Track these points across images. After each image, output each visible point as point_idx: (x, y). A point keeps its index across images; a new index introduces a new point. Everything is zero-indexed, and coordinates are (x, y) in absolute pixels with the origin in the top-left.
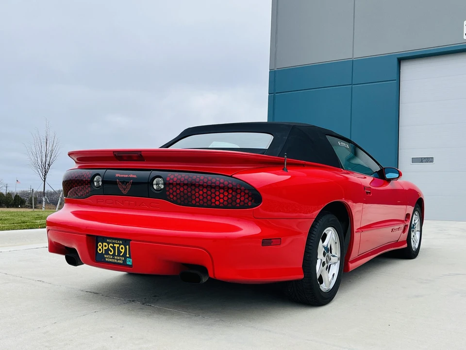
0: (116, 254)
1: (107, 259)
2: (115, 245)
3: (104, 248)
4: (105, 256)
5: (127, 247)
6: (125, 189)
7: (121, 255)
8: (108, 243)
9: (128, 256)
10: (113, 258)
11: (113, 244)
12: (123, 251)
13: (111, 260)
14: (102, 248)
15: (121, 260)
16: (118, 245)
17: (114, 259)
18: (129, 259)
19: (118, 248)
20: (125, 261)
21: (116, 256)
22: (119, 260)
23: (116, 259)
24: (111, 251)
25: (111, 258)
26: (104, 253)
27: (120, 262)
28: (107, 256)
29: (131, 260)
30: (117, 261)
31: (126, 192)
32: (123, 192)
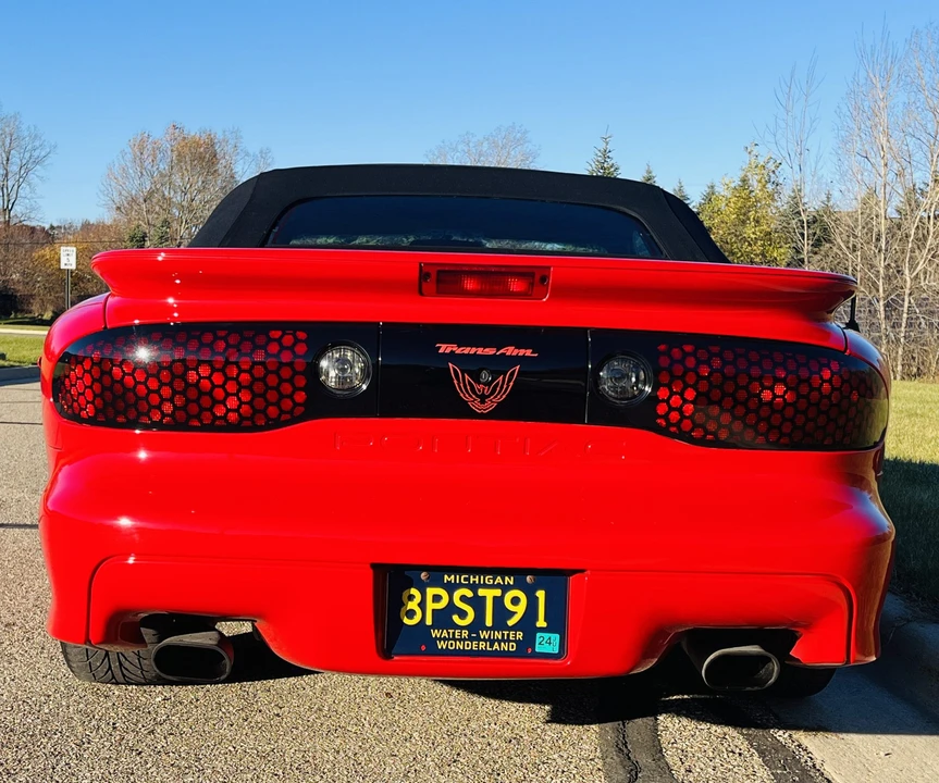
0: (489, 622)
1: (441, 645)
2: (481, 592)
3: (431, 606)
4: (435, 633)
5: (541, 594)
6: (483, 398)
7: (511, 623)
8: (451, 588)
9: (541, 623)
10: (471, 639)
11: (474, 587)
12: (520, 609)
13: (460, 645)
14: (422, 605)
15: (509, 641)
16: (498, 592)
17: (478, 639)
18: (546, 635)
19: (498, 601)
20: (529, 640)
21: (488, 629)
22: (499, 642)
23: (484, 640)
24: (463, 614)
25: (465, 640)
26: (429, 622)
27: (504, 647)
28: (445, 634)
29: (556, 637)
30: (491, 646)
31: (490, 406)
32: (476, 406)
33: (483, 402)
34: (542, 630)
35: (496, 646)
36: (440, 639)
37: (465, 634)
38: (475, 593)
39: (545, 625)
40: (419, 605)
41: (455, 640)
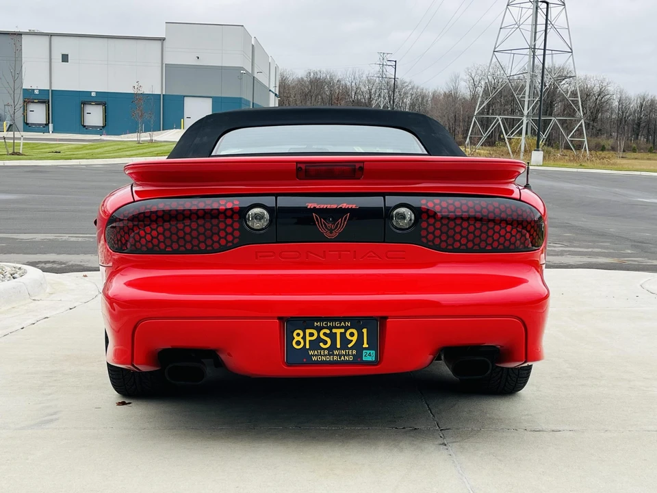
0: (338, 346)
1: (314, 358)
2: (334, 331)
3: (308, 338)
4: (311, 353)
5: (365, 331)
6: (331, 231)
7: (350, 346)
8: (319, 329)
9: (365, 345)
10: (329, 355)
11: (330, 328)
12: (354, 339)
13: (324, 358)
14: (304, 338)
15: (349, 355)
16: (343, 330)
17: (333, 355)
18: (368, 352)
19: (343, 335)
20: (359, 354)
21: (338, 349)
22: (344, 356)
23: (336, 355)
24: (325, 343)
25: (326, 355)
26: (308, 347)
27: (347, 358)
28: (316, 353)
29: (373, 352)
30: (340, 358)
31: (335, 235)
32: (327, 235)
33: (331, 233)
34: (366, 349)
35: (343, 358)
36: (314, 355)
37: (326, 352)
38: (331, 331)
39: (367, 346)
40: (302, 338)
41: (322, 356)
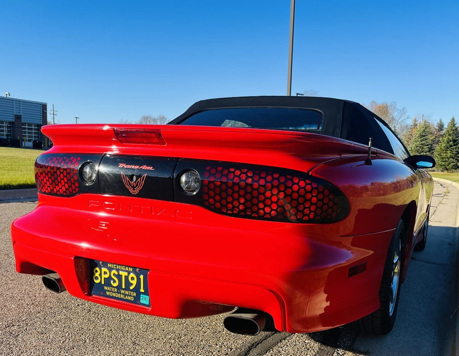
0: (124, 287)
1: (108, 293)
2: (121, 273)
3: (104, 276)
4: (106, 288)
5: (142, 277)
6: (134, 188)
7: (131, 288)
8: (110, 269)
10: (118, 293)
11: (118, 270)
12: (134, 282)
13: (114, 295)
15: (131, 296)
16: (126, 274)
17: (120, 293)
18: (144, 296)
19: (127, 278)
20: (137, 298)
21: (123, 289)
22: (128, 296)
23: (122, 294)
24: (114, 281)
25: (116, 292)
26: (103, 283)
27: (129, 298)
28: (109, 289)
29: (148, 297)
30: (125, 297)
31: (136, 191)
32: (131, 190)
33: (134, 190)
34: (142, 293)
35: (127, 298)
36: (108, 291)
37: (116, 290)
38: (118, 273)
39: (143, 291)
40: (100, 275)
41: (113, 292)
